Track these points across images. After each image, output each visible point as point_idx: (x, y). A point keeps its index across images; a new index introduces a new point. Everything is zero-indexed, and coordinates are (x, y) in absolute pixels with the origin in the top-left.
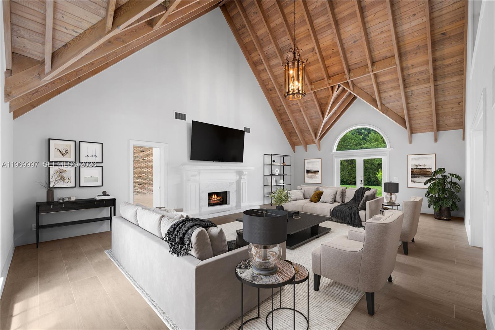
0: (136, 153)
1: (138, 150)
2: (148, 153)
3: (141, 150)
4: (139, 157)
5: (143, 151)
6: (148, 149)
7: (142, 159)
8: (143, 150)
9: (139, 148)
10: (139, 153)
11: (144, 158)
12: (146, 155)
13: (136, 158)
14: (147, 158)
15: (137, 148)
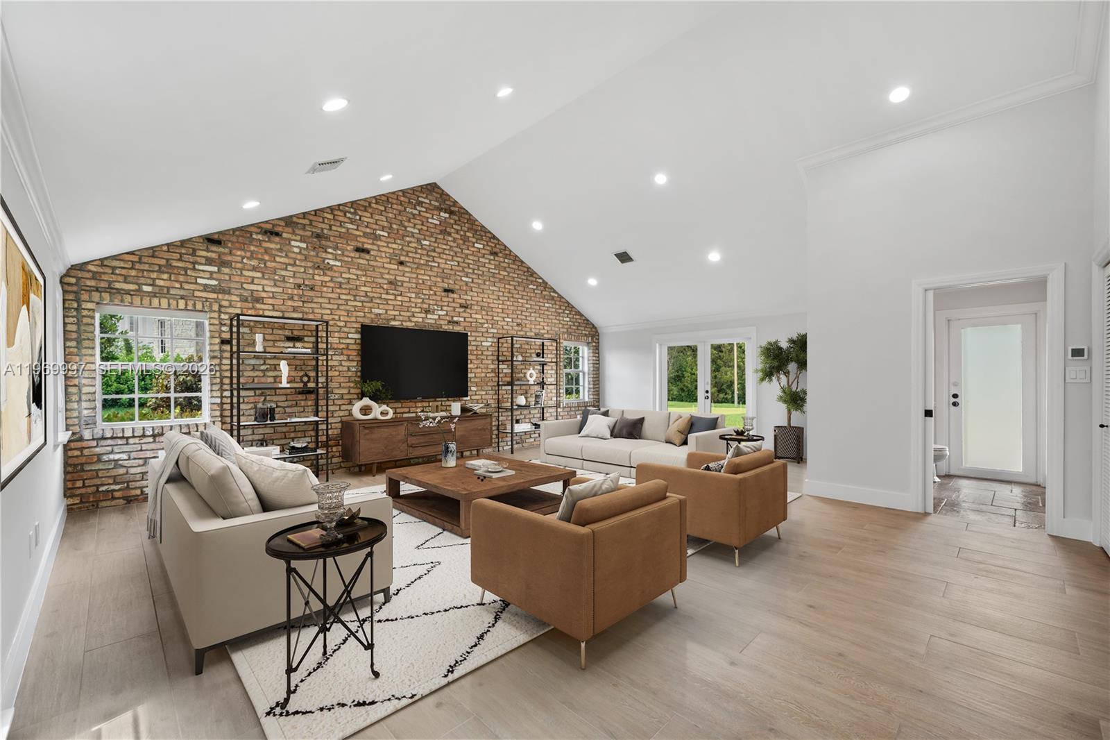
0: (429, 295)
1: (435, 285)
2: (465, 297)
3: (446, 286)
4: (440, 313)
5: (452, 291)
6: (467, 284)
7: (449, 322)
8: (451, 287)
9: (439, 279)
10: (439, 298)
11: (455, 319)
12: (461, 306)
13: (429, 316)
14: (465, 318)
15: (433, 278)
